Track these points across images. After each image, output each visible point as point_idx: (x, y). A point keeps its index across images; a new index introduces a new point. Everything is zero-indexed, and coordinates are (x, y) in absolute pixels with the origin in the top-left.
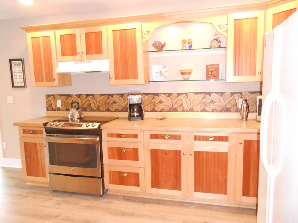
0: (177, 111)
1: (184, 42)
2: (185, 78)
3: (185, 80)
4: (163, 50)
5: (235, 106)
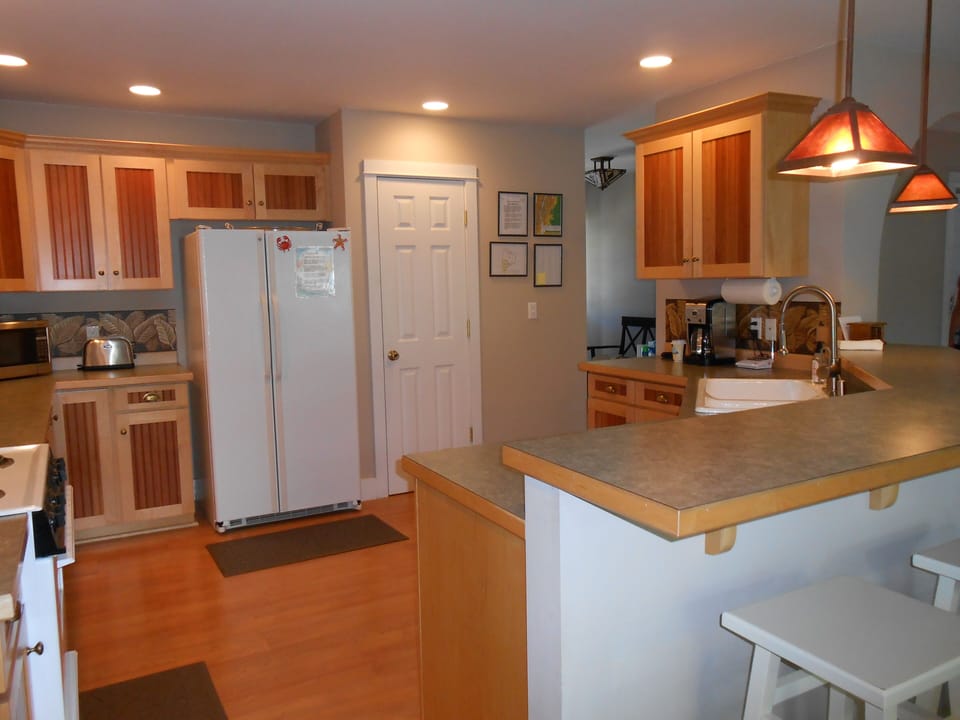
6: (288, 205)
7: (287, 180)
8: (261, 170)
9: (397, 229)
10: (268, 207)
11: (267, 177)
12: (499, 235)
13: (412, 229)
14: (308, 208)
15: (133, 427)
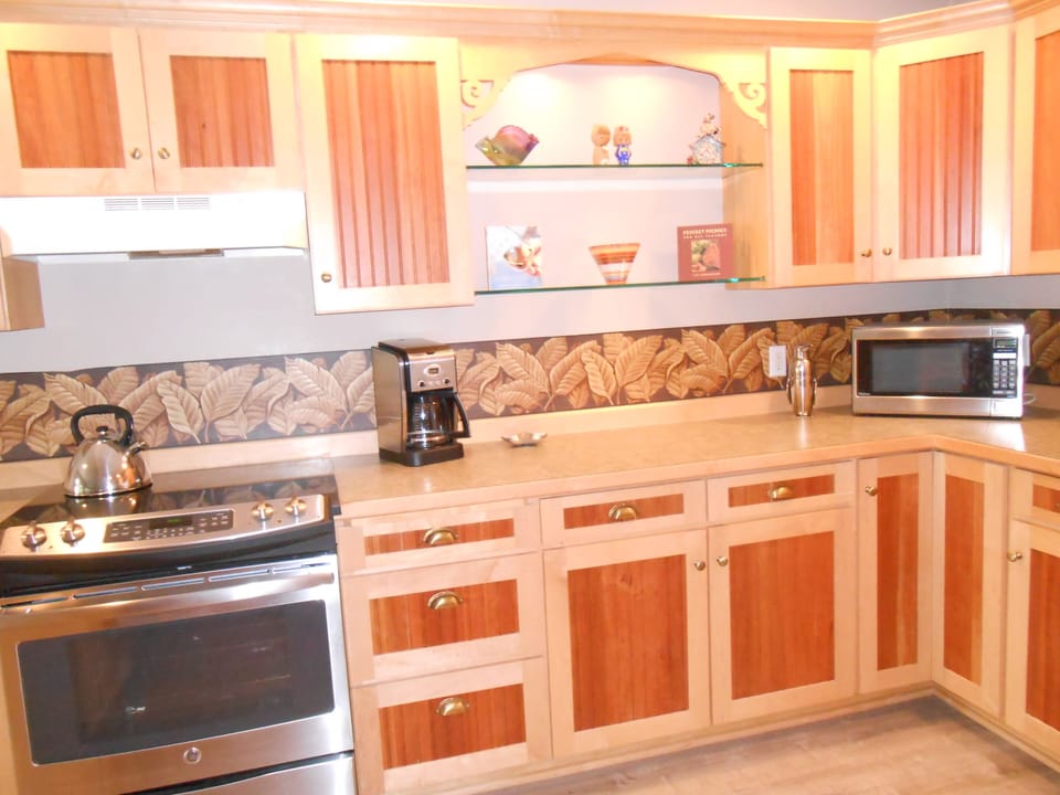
0: (570, 408)
1: (602, 136)
2: (613, 276)
3: (614, 284)
4: (523, 164)
5: (758, 372)
15: (1037, 555)
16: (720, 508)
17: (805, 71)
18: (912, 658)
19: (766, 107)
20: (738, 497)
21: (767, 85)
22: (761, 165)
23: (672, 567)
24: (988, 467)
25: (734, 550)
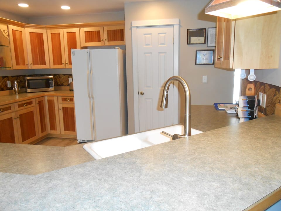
5: (6, 86)
6: (114, 40)
7: (114, 31)
8: (106, 29)
9: (144, 46)
10: (108, 41)
11: (108, 31)
12: (207, 47)
13: (151, 46)
14: (121, 41)
15: (63, 108)
16: (17, 108)
17: (14, 30)
18: (45, 131)
19: (8, 35)
20: (20, 106)
21: (8, 31)
22: (8, 46)
23: (10, 119)
24: (55, 97)
25: (20, 115)
